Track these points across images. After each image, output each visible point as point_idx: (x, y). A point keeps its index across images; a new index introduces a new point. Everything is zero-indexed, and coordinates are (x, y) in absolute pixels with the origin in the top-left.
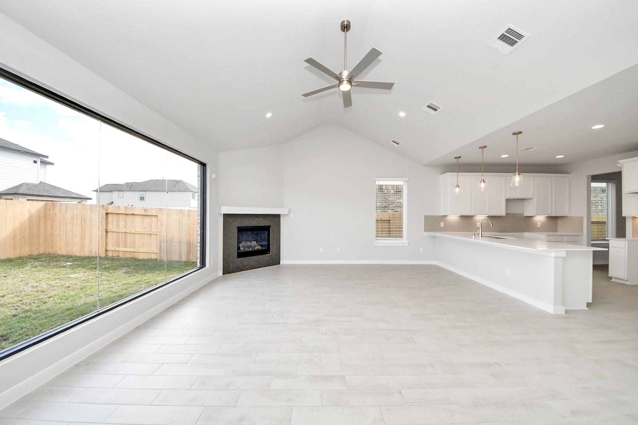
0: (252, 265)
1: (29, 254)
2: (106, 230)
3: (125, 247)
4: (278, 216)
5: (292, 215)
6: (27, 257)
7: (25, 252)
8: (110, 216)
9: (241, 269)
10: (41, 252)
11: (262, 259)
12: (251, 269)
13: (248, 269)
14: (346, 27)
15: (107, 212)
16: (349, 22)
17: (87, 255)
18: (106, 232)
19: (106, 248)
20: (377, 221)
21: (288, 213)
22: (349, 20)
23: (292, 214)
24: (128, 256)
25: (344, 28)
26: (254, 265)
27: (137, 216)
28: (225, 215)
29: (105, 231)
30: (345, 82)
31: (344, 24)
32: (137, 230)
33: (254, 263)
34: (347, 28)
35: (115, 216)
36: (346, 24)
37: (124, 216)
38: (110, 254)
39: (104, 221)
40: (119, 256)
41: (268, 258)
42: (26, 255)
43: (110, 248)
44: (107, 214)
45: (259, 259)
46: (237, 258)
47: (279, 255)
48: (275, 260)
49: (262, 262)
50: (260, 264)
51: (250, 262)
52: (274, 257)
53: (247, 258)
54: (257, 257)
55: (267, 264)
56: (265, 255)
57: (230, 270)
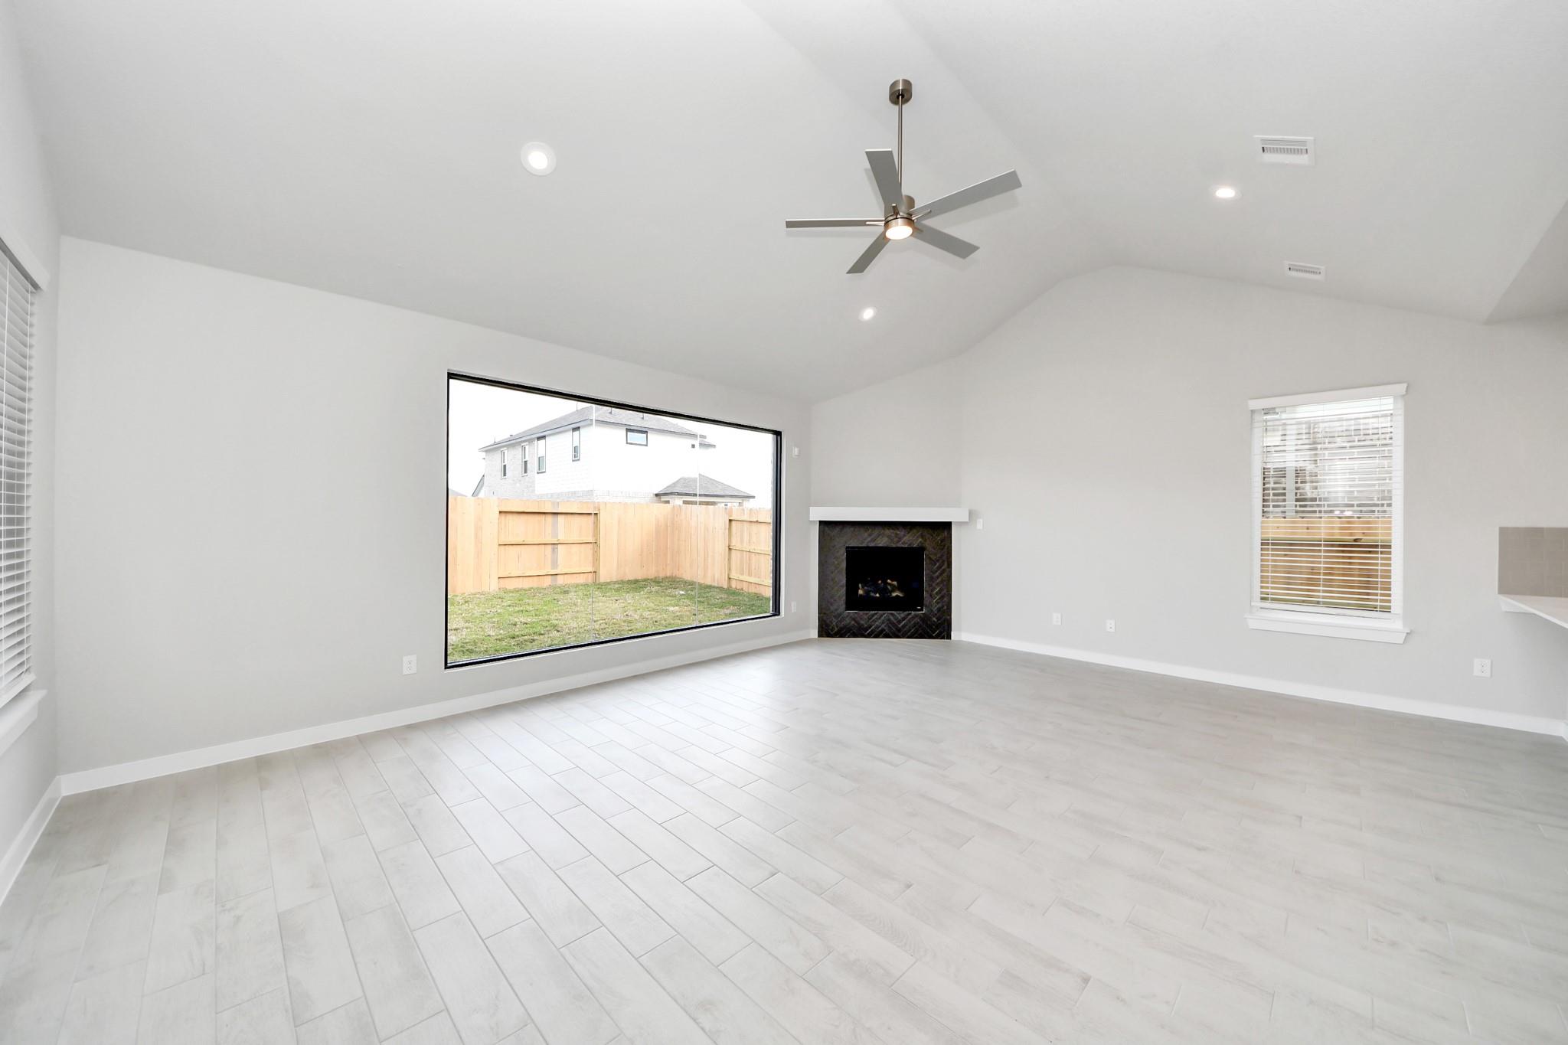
0: (880, 629)
1: (656, 575)
2: (729, 546)
3: (750, 575)
4: (947, 526)
5: (980, 525)
6: (652, 579)
7: (651, 573)
8: (733, 523)
9: (854, 632)
10: (668, 575)
11: (904, 619)
12: (876, 636)
13: (868, 636)
14: (901, 95)
15: (731, 518)
16: (907, 83)
17: (709, 583)
18: (730, 549)
19: (728, 575)
20: (1264, 543)
21: (967, 520)
23: (981, 520)
24: (753, 590)
25: (898, 97)
26: (883, 630)
27: (763, 525)
28: (823, 524)
29: (727, 548)
31: (898, 89)
32: (762, 548)
33: (883, 626)
34: (903, 96)
35: (739, 524)
36: (901, 88)
37: (748, 524)
38: (734, 585)
39: (727, 531)
40: (742, 589)
41: (917, 620)
42: (653, 577)
43: (734, 575)
44: (730, 521)
45: (896, 619)
46: (847, 609)
47: (949, 617)
48: (937, 627)
49: (904, 626)
50: (899, 630)
51: (875, 621)
52: (934, 619)
53: (867, 613)
54: (890, 614)
55: (916, 633)
56: (911, 613)
57: (831, 631)
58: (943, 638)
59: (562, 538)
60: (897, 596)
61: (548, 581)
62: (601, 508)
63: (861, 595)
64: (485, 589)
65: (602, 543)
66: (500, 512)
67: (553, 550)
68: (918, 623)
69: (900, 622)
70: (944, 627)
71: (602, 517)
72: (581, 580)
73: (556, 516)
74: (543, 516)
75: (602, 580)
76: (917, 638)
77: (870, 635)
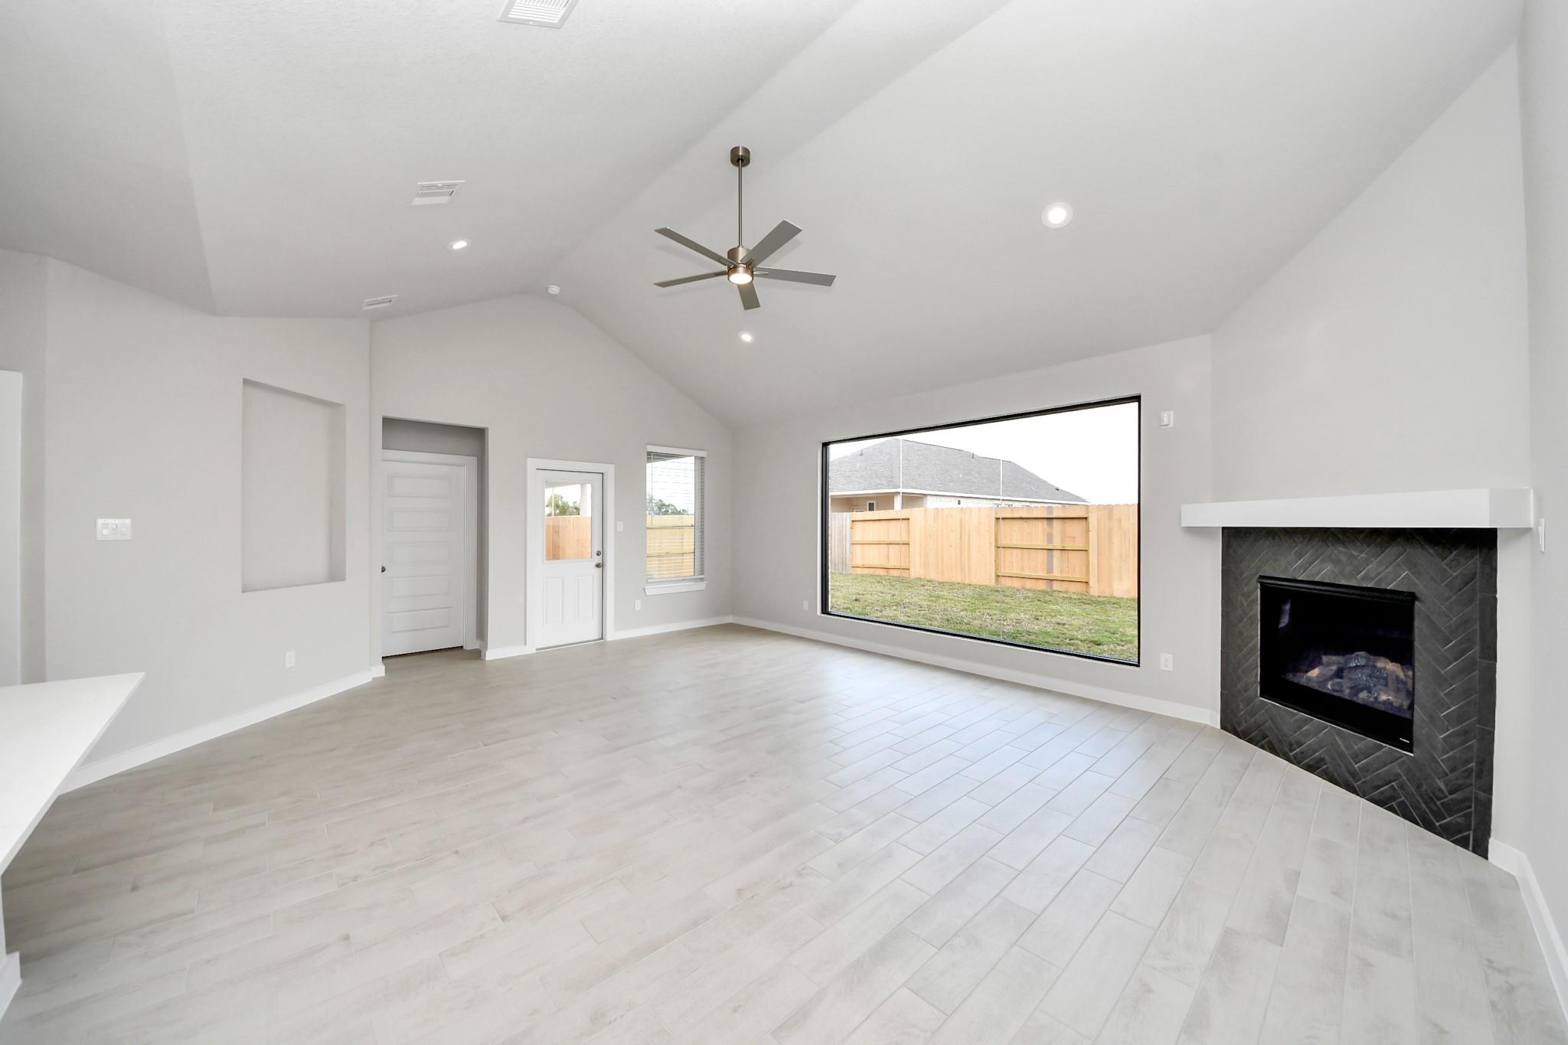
9: (1270, 743)
11: (1364, 753)
14: (740, 159)
16: (746, 151)
22: (746, 146)
25: (738, 161)
28: (1230, 534)
30: (741, 269)
31: (737, 152)
33: (1322, 752)
34: (742, 161)
36: (740, 153)
46: (1262, 695)
47: (1482, 795)
48: (1450, 809)
49: (1365, 769)
50: (1354, 775)
51: (1307, 735)
53: (1296, 714)
54: (1339, 733)
55: (1393, 798)
56: (1382, 747)
57: (1240, 724)
58: (1463, 843)
68: (1398, 776)
69: (1356, 757)
70: (1468, 816)
76: (1391, 809)
77: (1296, 761)
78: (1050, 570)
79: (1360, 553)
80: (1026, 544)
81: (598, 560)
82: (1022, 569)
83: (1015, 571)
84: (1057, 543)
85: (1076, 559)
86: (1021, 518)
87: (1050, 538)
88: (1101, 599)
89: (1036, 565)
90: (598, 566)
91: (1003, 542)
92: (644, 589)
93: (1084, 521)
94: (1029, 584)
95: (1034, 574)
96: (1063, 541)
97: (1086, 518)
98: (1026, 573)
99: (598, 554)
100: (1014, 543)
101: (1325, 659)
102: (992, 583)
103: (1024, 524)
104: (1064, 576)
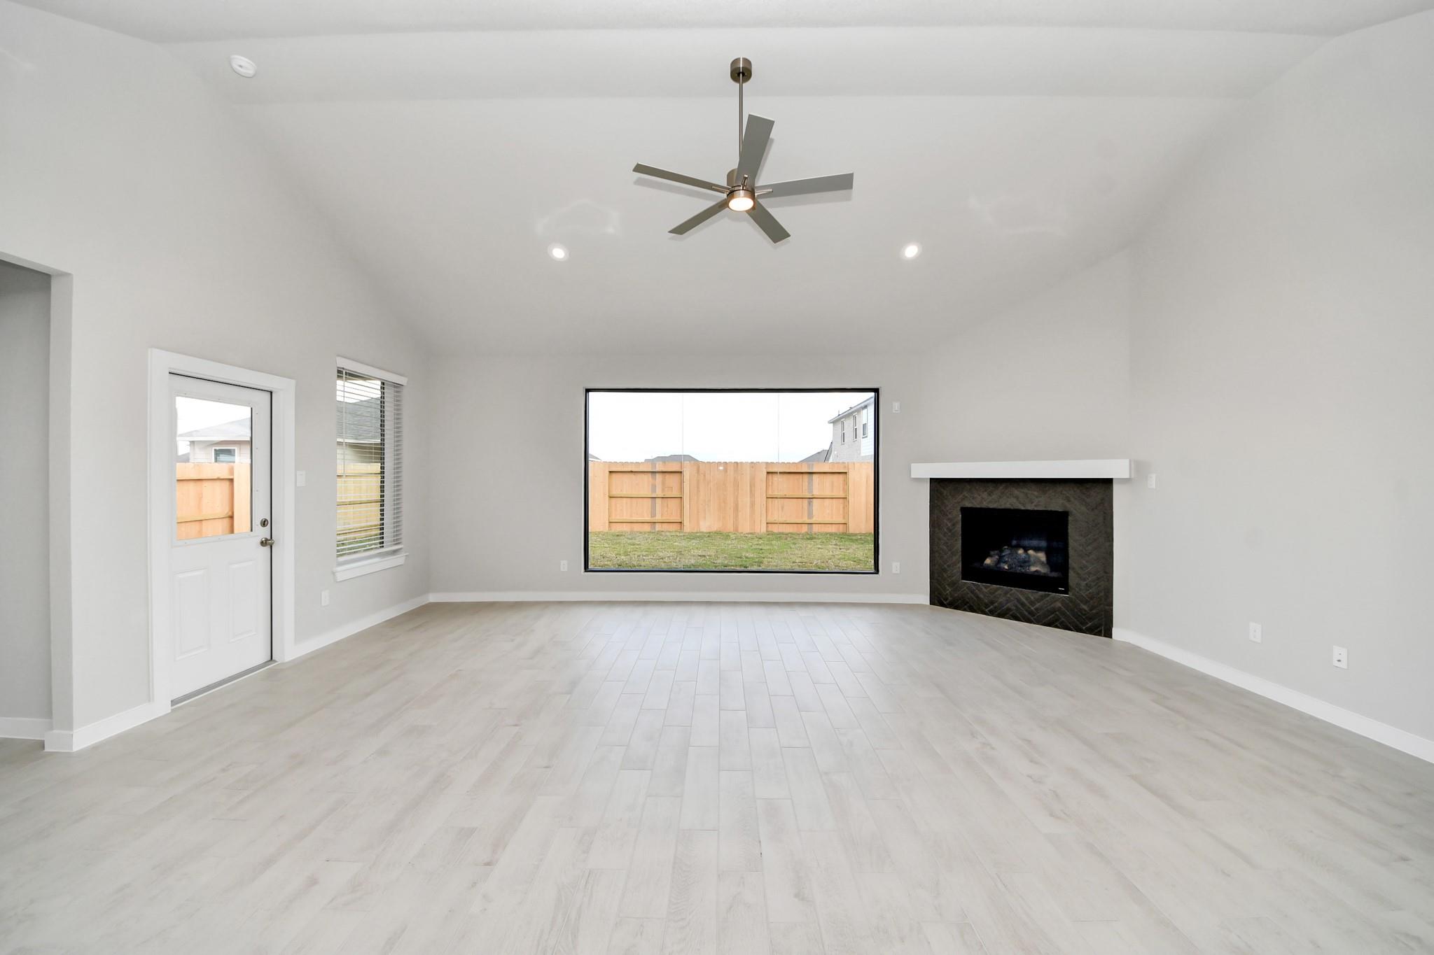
0: (1005, 607)
4: (1104, 484)
5: (1152, 482)
11: (1039, 600)
13: (989, 614)
16: (747, 61)
21: (1136, 477)
23: (1154, 476)
26: (1009, 610)
28: (936, 481)
33: (1009, 605)
41: (1057, 604)
45: (1027, 598)
46: (963, 579)
47: (1108, 608)
48: (1090, 619)
49: (1038, 609)
50: (1031, 613)
52: (1085, 607)
53: (989, 586)
54: (1021, 592)
55: (1057, 620)
56: (1049, 595)
57: (946, 599)
58: (1099, 634)
59: (816, 493)
60: (1036, 571)
61: (805, 529)
62: (850, 467)
63: (988, 566)
64: (758, 531)
65: (851, 499)
66: (768, 473)
67: (810, 504)
68: (1058, 609)
69: (1032, 603)
70: (1100, 621)
71: (851, 475)
72: (833, 529)
73: (811, 475)
74: (801, 476)
75: (851, 531)
76: (1056, 627)
77: (991, 613)
78: (653, 515)
79: (1033, 492)
80: (635, 494)
81: (263, 533)
82: (631, 516)
83: (626, 517)
84: (659, 493)
85: (673, 504)
86: (632, 472)
87: (654, 487)
88: (698, 535)
89: (642, 512)
90: (263, 543)
91: (614, 493)
92: (334, 573)
93: (678, 475)
94: (637, 527)
95: (640, 519)
96: (663, 490)
97: (681, 472)
98: (634, 519)
99: (264, 523)
100: (624, 493)
101: (992, 553)
102: (606, 530)
103: (632, 476)
104: (665, 519)
